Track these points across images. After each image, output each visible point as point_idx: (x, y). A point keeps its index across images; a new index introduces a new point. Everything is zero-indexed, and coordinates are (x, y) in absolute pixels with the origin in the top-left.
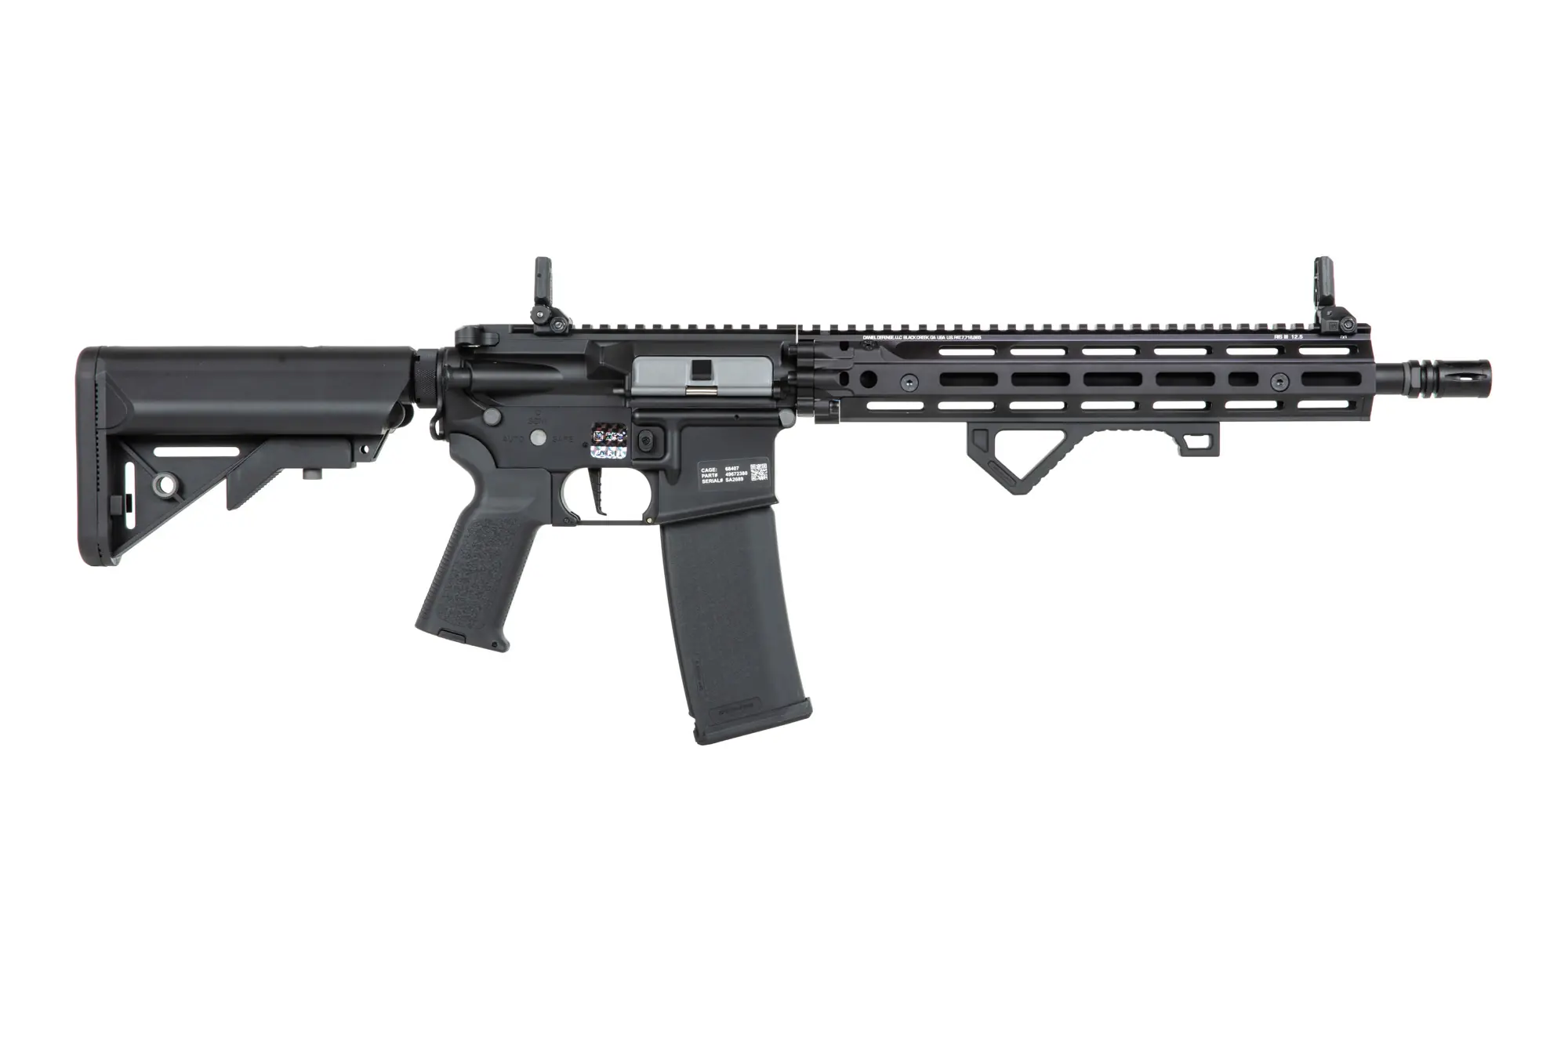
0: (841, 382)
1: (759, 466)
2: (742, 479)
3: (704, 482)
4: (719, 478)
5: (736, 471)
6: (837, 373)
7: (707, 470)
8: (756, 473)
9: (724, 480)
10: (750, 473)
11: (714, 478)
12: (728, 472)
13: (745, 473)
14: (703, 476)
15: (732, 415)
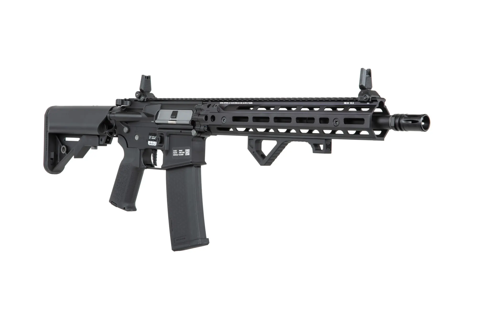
0: (205, 119)
1: (188, 150)
2: (183, 155)
3: (174, 155)
4: (177, 154)
5: (182, 152)
6: (204, 116)
7: (175, 151)
8: (187, 152)
9: (179, 155)
10: (185, 152)
11: (176, 154)
12: (180, 152)
13: (184, 152)
14: (174, 153)
15: (180, 131)
